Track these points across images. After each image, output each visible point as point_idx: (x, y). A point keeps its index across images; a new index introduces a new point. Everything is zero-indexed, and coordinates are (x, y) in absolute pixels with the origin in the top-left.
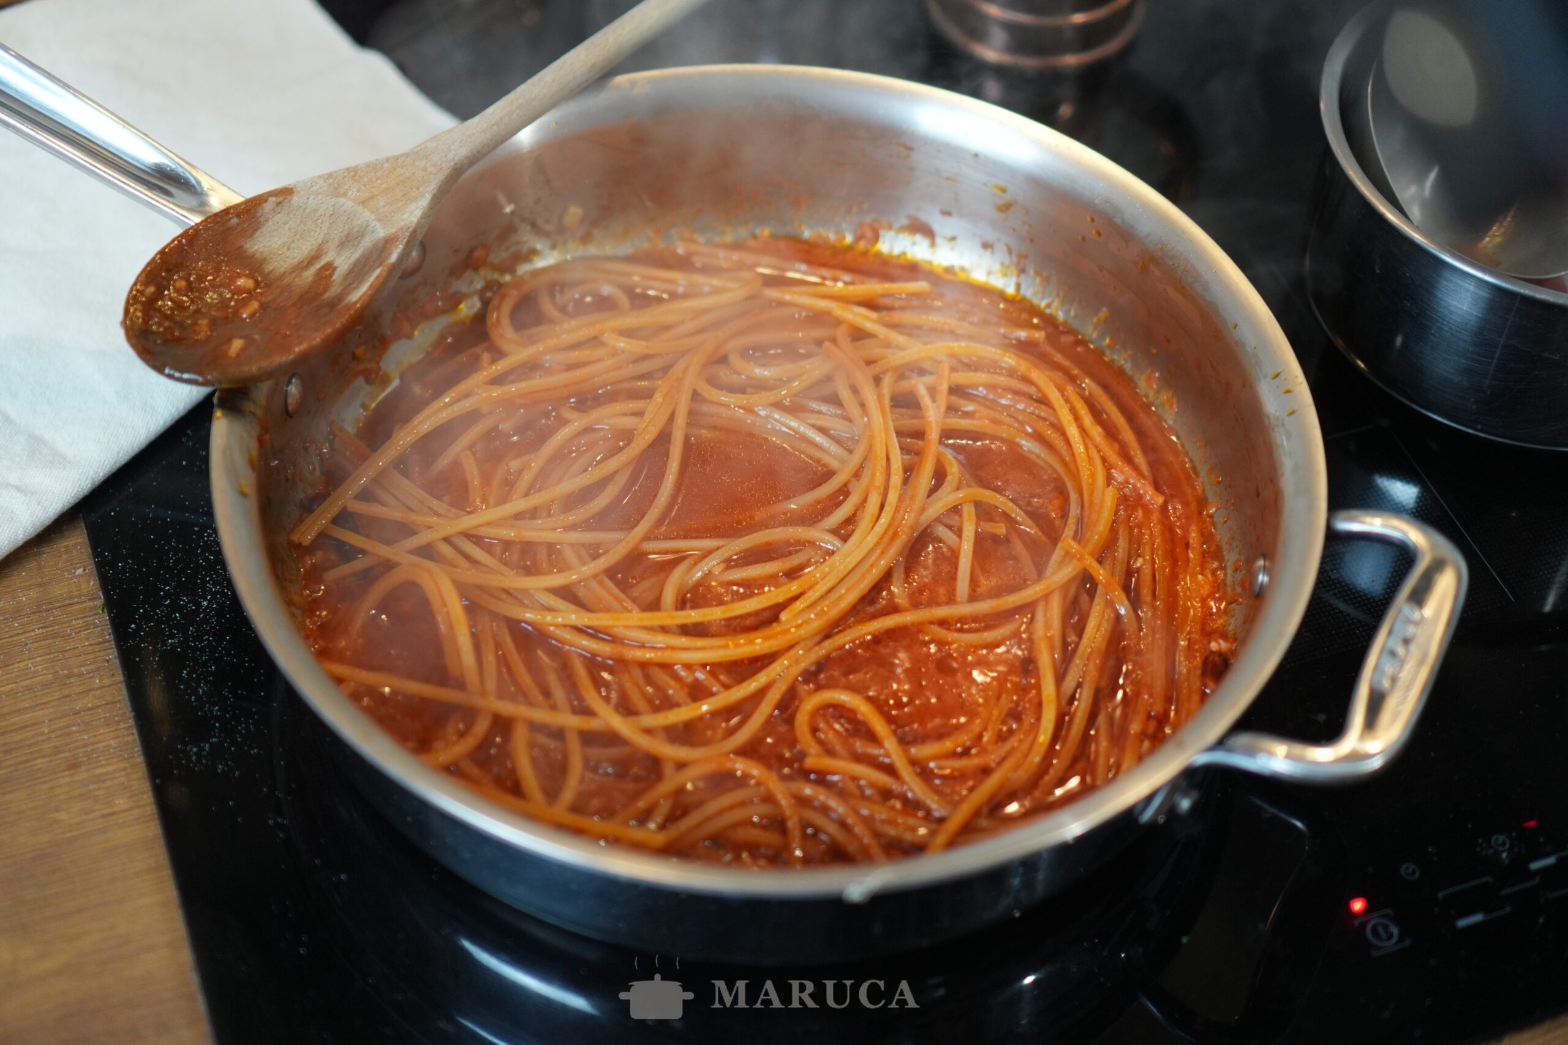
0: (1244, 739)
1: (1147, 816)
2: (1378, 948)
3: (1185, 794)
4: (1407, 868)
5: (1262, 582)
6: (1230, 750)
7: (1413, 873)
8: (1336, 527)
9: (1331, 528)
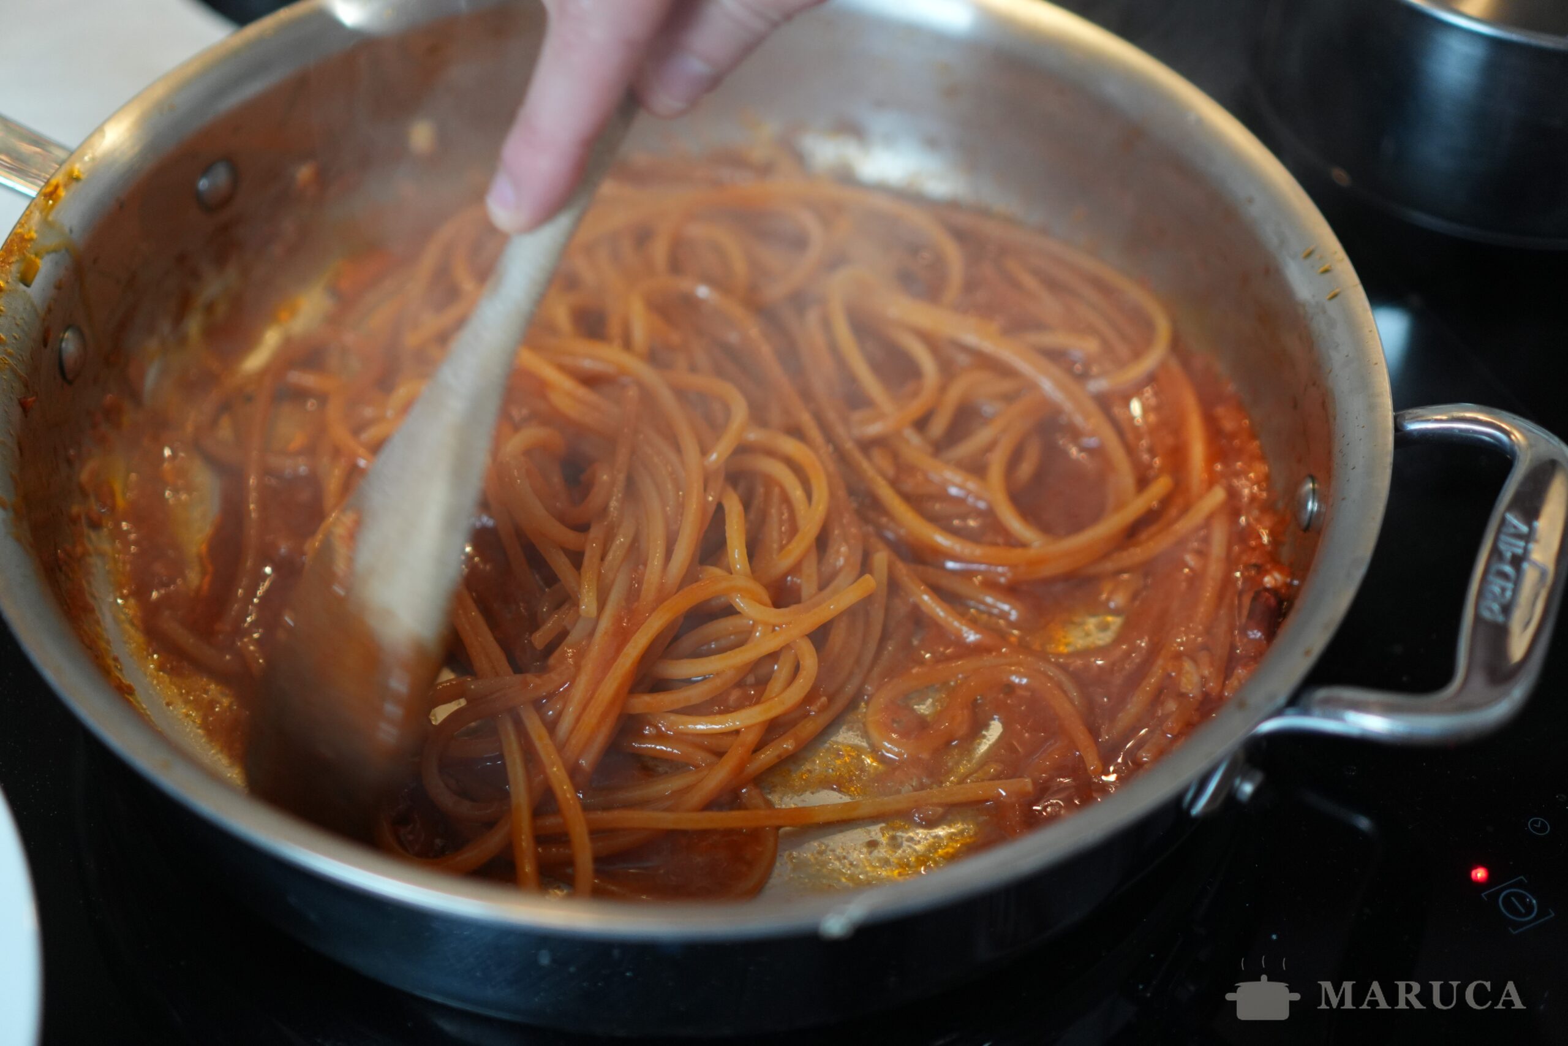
1: (1197, 810)
2: (1518, 925)
4: (1536, 822)
5: (1312, 511)
6: (1306, 712)
7: (1543, 828)
8: (1408, 429)
9: (1401, 431)
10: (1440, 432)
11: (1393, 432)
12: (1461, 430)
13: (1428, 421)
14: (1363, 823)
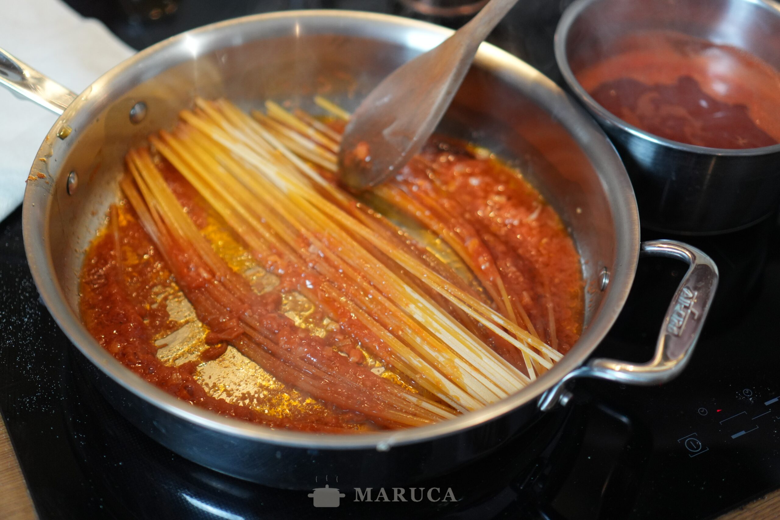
0: (597, 361)
1: (543, 408)
2: (693, 453)
3: (565, 395)
4: (702, 410)
5: (605, 282)
7: (705, 412)
8: (646, 250)
9: (643, 250)
10: (660, 251)
11: (639, 250)
12: (669, 251)
13: (655, 247)
14: (624, 419)
